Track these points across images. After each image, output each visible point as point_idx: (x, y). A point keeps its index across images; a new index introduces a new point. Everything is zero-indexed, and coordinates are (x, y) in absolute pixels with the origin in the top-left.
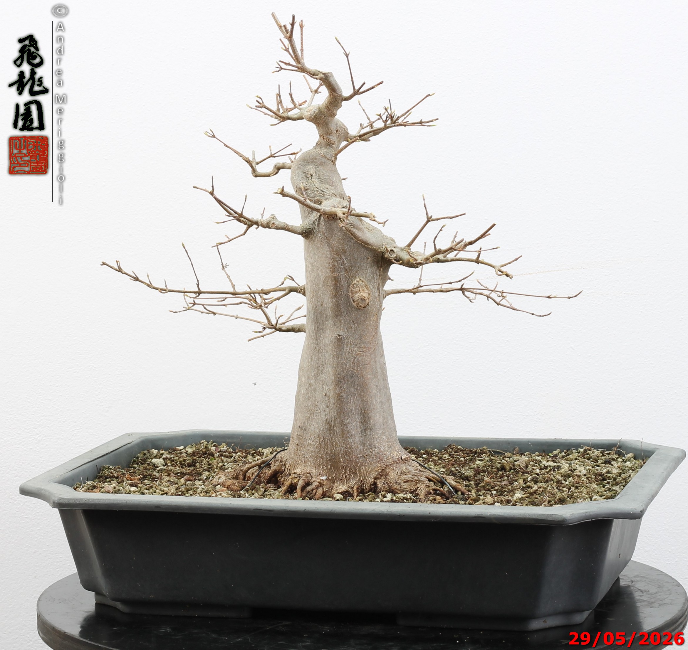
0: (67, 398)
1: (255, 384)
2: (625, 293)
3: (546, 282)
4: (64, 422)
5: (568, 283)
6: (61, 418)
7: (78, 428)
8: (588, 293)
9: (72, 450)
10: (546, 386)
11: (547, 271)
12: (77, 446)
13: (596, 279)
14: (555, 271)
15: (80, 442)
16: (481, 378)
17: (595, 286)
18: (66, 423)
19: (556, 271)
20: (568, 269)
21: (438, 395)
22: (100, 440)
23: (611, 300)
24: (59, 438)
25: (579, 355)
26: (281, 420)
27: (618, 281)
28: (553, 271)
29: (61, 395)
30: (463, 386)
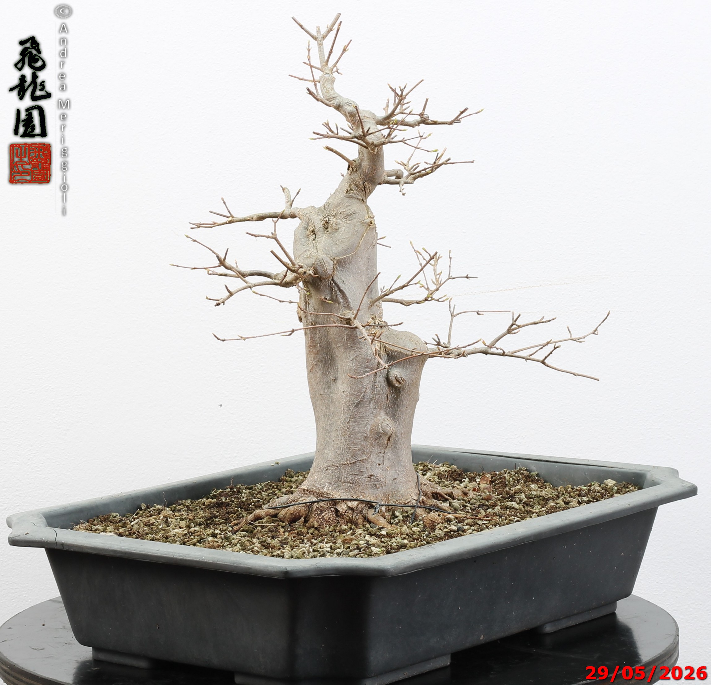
1: (221, 406)
3: (527, 298)
4: (19, 445)
5: (550, 300)
6: (16, 441)
7: (34, 452)
8: (571, 310)
10: (527, 408)
11: (528, 287)
13: (580, 295)
14: (536, 286)
17: (579, 303)
18: (22, 446)
19: (538, 287)
20: (550, 285)
22: (58, 465)
24: (15, 462)
26: (248, 443)
27: (603, 297)
29: (17, 418)
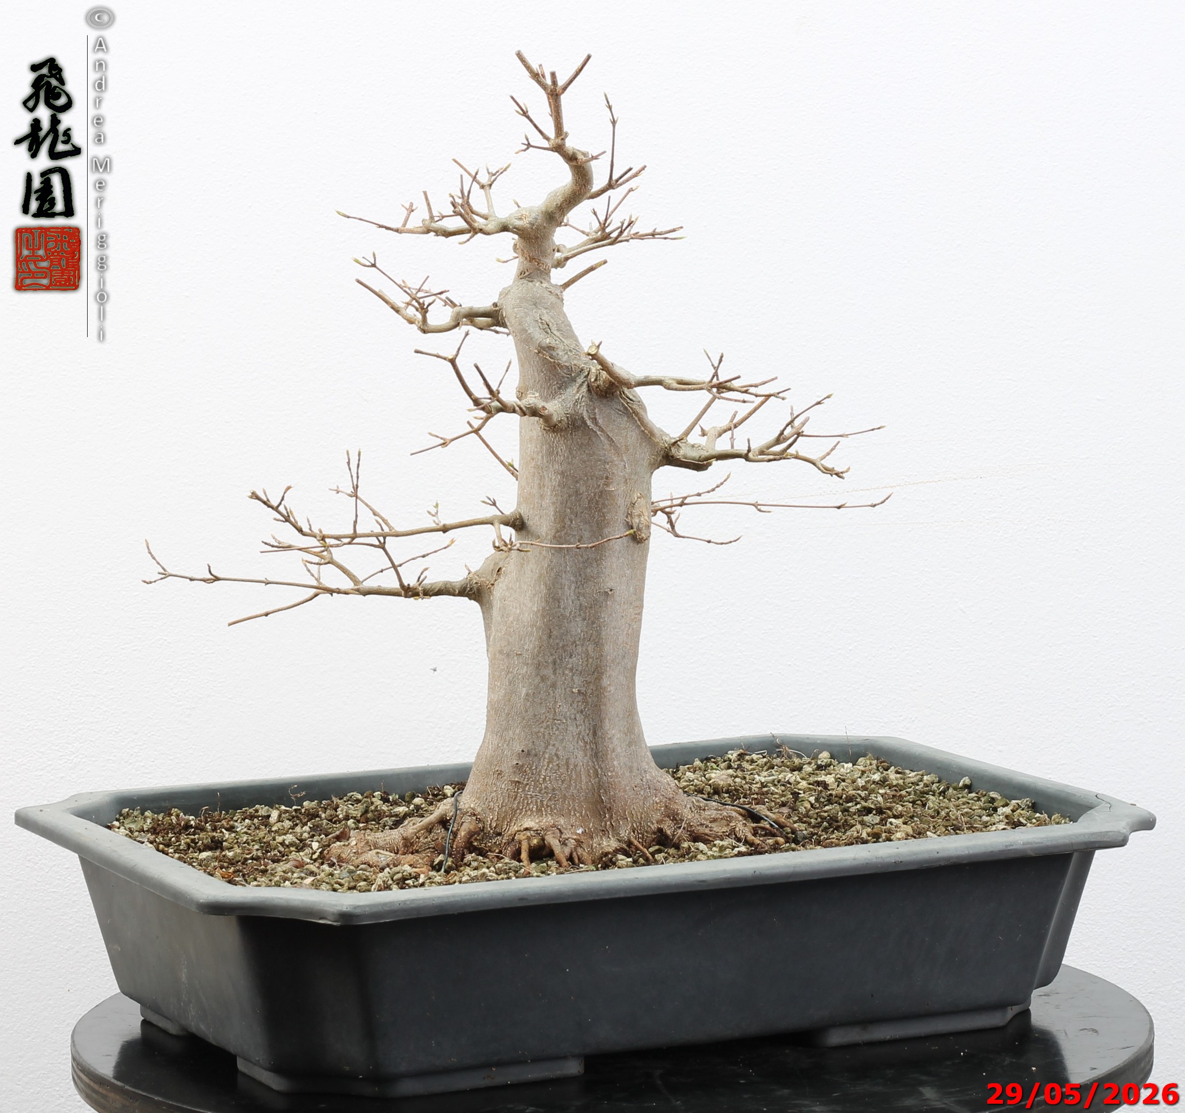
0: (121, 694)
1: (435, 670)
2: (1049, 518)
3: (917, 500)
4: (117, 733)
5: (955, 503)
6: (112, 726)
7: (140, 744)
9: (131, 779)
10: (918, 673)
11: (920, 483)
12: (138, 772)
13: (1001, 496)
14: (932, 482)
15: (143, 766)
16: (809, 660)
17: (1000, 508)
18: (120, 734)
19: (935, 482)
20: (955, 479)
21: (739, 688)
22: (178, 763)
23: (1026, 530)
24: (109, 760)
25: (974, 621)
26: (477, 729)
27: (1038, 499)
28: (930, 482)
29: (112, 689)
30: (780, 673)
